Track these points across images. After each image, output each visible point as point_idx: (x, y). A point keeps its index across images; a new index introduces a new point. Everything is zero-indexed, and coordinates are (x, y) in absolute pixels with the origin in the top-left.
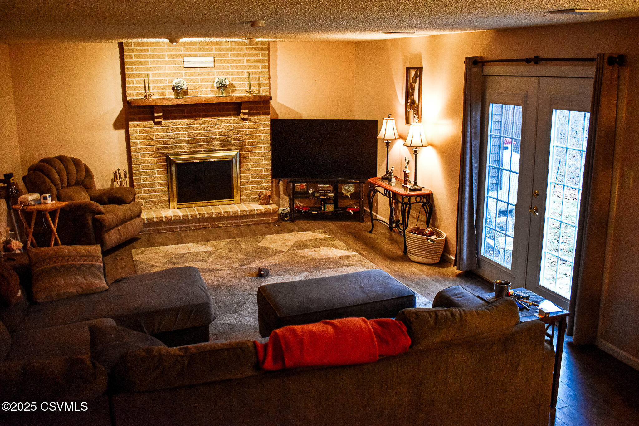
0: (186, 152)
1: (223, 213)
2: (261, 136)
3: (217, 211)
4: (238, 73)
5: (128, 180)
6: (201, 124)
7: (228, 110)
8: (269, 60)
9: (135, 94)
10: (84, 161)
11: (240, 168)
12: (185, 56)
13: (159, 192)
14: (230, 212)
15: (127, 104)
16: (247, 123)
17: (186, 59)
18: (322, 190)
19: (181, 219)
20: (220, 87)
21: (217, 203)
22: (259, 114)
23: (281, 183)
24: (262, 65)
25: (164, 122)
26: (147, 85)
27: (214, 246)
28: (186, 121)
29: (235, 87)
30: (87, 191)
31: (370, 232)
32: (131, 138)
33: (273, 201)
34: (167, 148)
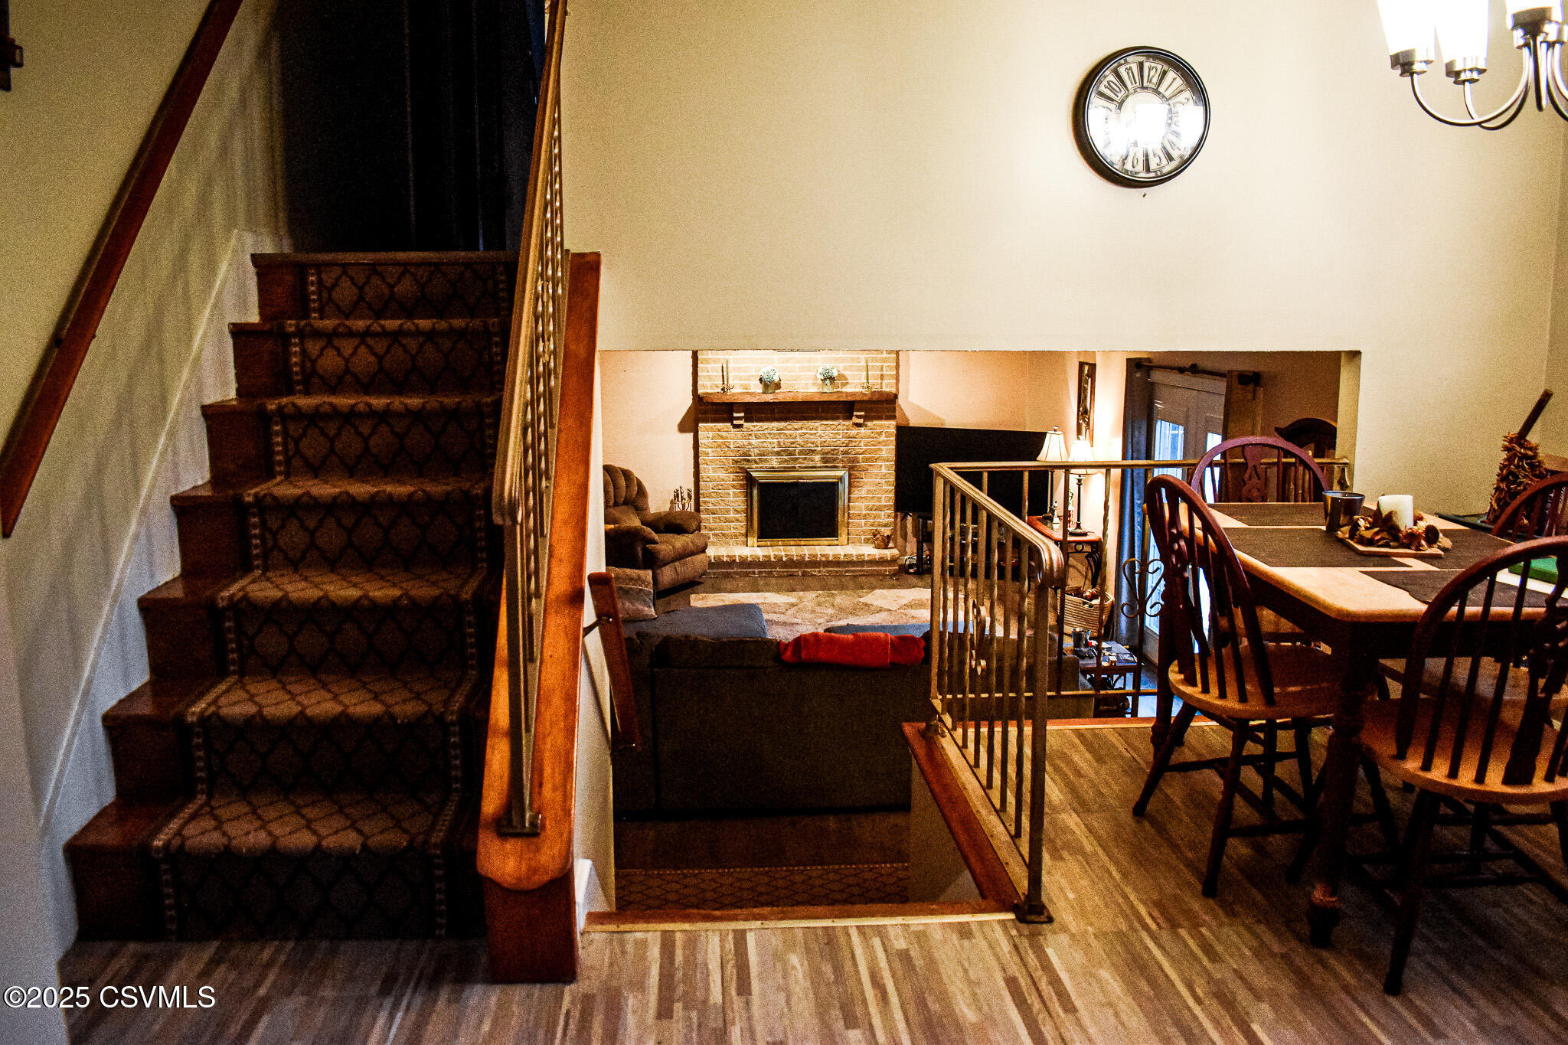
0: (773, 468)
1: (819, 557)
2: (882, 450)
3: (811, 553)
4: (853, 360)
5: (692, 502)
6: (796, 429)
7: (834, 411)
9: (709, 385)
10: (637, 473)
11: (849, 493)
13: (733, 522)
14: (829, 555)
15: (698, 399)
16: (862, 430)
19: (761, 560)
20: (825, 379)
21: (814, 543)
22: (880, 418)
23: (909, 518)
25: (746, 425)
26: (725, 374)
27: (800, 598)
28: (775, 424)
29: (846, 379)
30: (638, 515)
32: (700, 444)
33: (895, 543)
34: (748, 461)
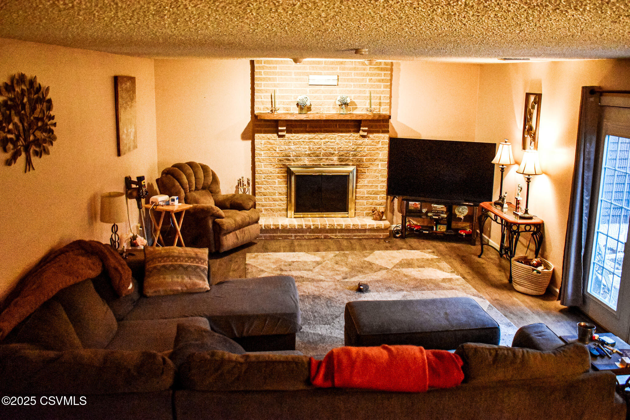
0: (306, 165)
1: (336, 226)
2: (379, 154)
3: (330, 223)
4: (360, 92)
5: (251, 188)
6: (321, 139)
7: (347, 127)
8: (391, 80)
9: (262, 108)
10: (212, 167)
11: (356, 183)
12: (311, 74)
13: (277, 201)
14: (342, 225)
15: (255, 117)
16: (366, 140)
17: (311, 77)
18: (435, 210)
19: (296, 228)
20: (342, 105)
21: (332, 215)
22: (378, 132)
23: (396, 200)
24: (384, 85)
25: (287, 135)
26: (273, 100)
27: (323, 257)
28: (307, 135)
29: (356, 105)
30: (212, 196)
31: (479, 256)
32: (256, 148)
33: (386, 217)
34: (288, 160)
